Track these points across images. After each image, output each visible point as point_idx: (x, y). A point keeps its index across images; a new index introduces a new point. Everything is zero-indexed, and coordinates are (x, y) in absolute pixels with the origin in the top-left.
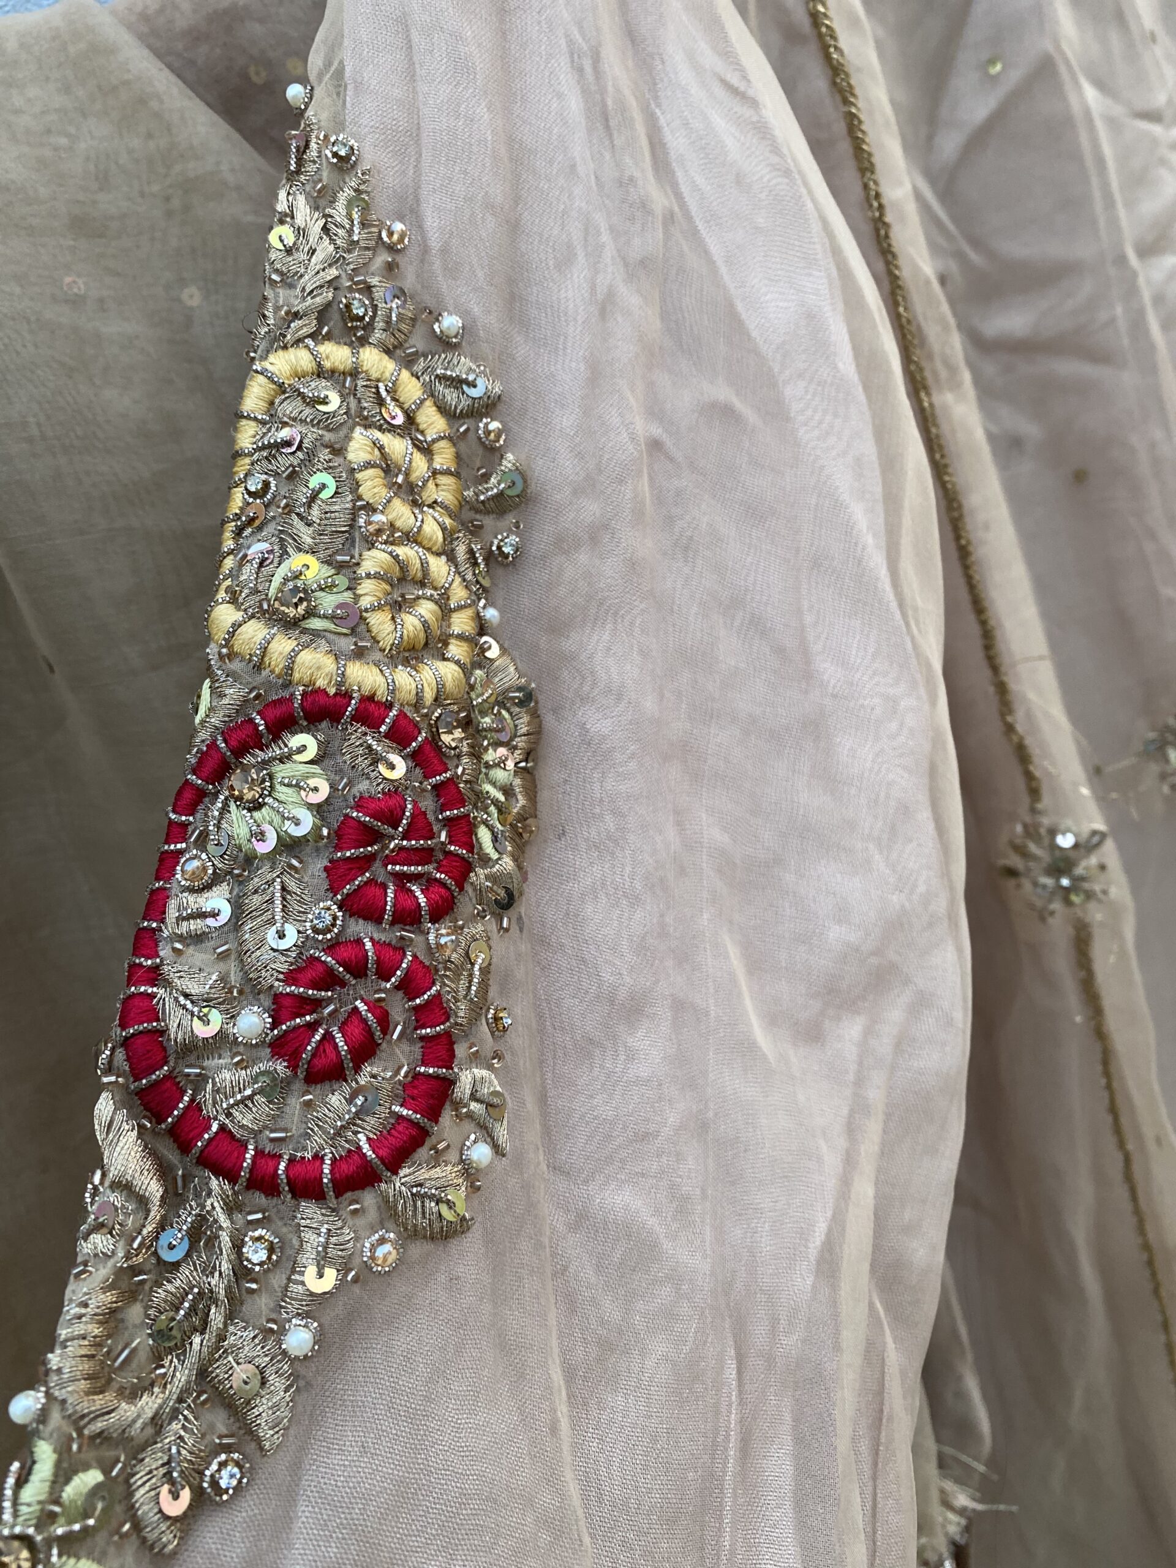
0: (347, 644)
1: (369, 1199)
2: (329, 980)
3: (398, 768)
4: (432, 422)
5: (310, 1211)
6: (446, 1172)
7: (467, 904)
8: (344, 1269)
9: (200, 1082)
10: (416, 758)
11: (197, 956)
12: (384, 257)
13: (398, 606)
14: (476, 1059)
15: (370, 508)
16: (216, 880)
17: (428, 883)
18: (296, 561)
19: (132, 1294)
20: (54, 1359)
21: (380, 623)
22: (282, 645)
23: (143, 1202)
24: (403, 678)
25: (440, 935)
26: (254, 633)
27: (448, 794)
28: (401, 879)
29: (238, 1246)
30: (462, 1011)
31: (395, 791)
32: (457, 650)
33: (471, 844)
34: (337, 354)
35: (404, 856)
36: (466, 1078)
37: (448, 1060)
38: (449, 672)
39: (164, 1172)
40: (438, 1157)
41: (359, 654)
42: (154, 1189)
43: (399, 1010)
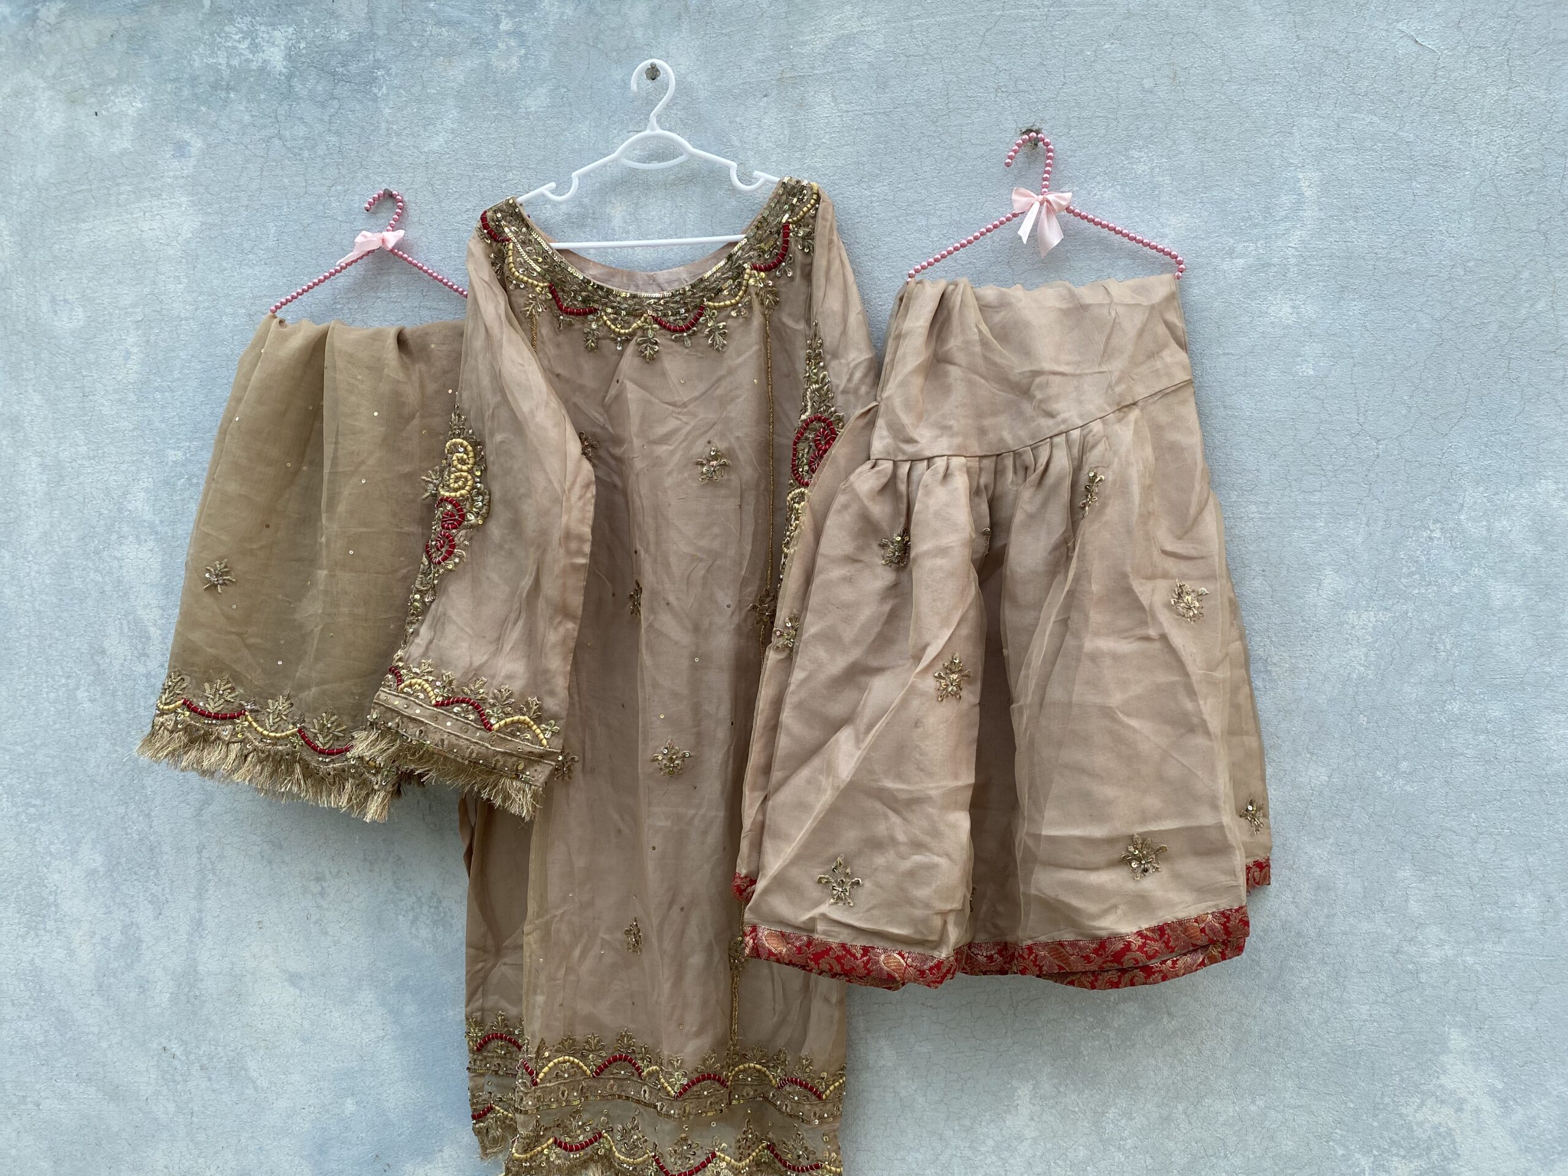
3: (449, 508)
6: (450, 562)
7: (461, 527)
13: (456, 482)
14: (460, 548)
17: (451, 524)
19: (425, 576)
20: (416, 582)
21: (452, 486)
22: (441, 490)
23: (426, 566)
25: (453, 531)
27: (459, 511)
28: (448, 523)
30: (457, 542)
31: (449, 511)
33: (464, 518)
35: (448, 520)
39: (428, 562)
42: (427, 564)
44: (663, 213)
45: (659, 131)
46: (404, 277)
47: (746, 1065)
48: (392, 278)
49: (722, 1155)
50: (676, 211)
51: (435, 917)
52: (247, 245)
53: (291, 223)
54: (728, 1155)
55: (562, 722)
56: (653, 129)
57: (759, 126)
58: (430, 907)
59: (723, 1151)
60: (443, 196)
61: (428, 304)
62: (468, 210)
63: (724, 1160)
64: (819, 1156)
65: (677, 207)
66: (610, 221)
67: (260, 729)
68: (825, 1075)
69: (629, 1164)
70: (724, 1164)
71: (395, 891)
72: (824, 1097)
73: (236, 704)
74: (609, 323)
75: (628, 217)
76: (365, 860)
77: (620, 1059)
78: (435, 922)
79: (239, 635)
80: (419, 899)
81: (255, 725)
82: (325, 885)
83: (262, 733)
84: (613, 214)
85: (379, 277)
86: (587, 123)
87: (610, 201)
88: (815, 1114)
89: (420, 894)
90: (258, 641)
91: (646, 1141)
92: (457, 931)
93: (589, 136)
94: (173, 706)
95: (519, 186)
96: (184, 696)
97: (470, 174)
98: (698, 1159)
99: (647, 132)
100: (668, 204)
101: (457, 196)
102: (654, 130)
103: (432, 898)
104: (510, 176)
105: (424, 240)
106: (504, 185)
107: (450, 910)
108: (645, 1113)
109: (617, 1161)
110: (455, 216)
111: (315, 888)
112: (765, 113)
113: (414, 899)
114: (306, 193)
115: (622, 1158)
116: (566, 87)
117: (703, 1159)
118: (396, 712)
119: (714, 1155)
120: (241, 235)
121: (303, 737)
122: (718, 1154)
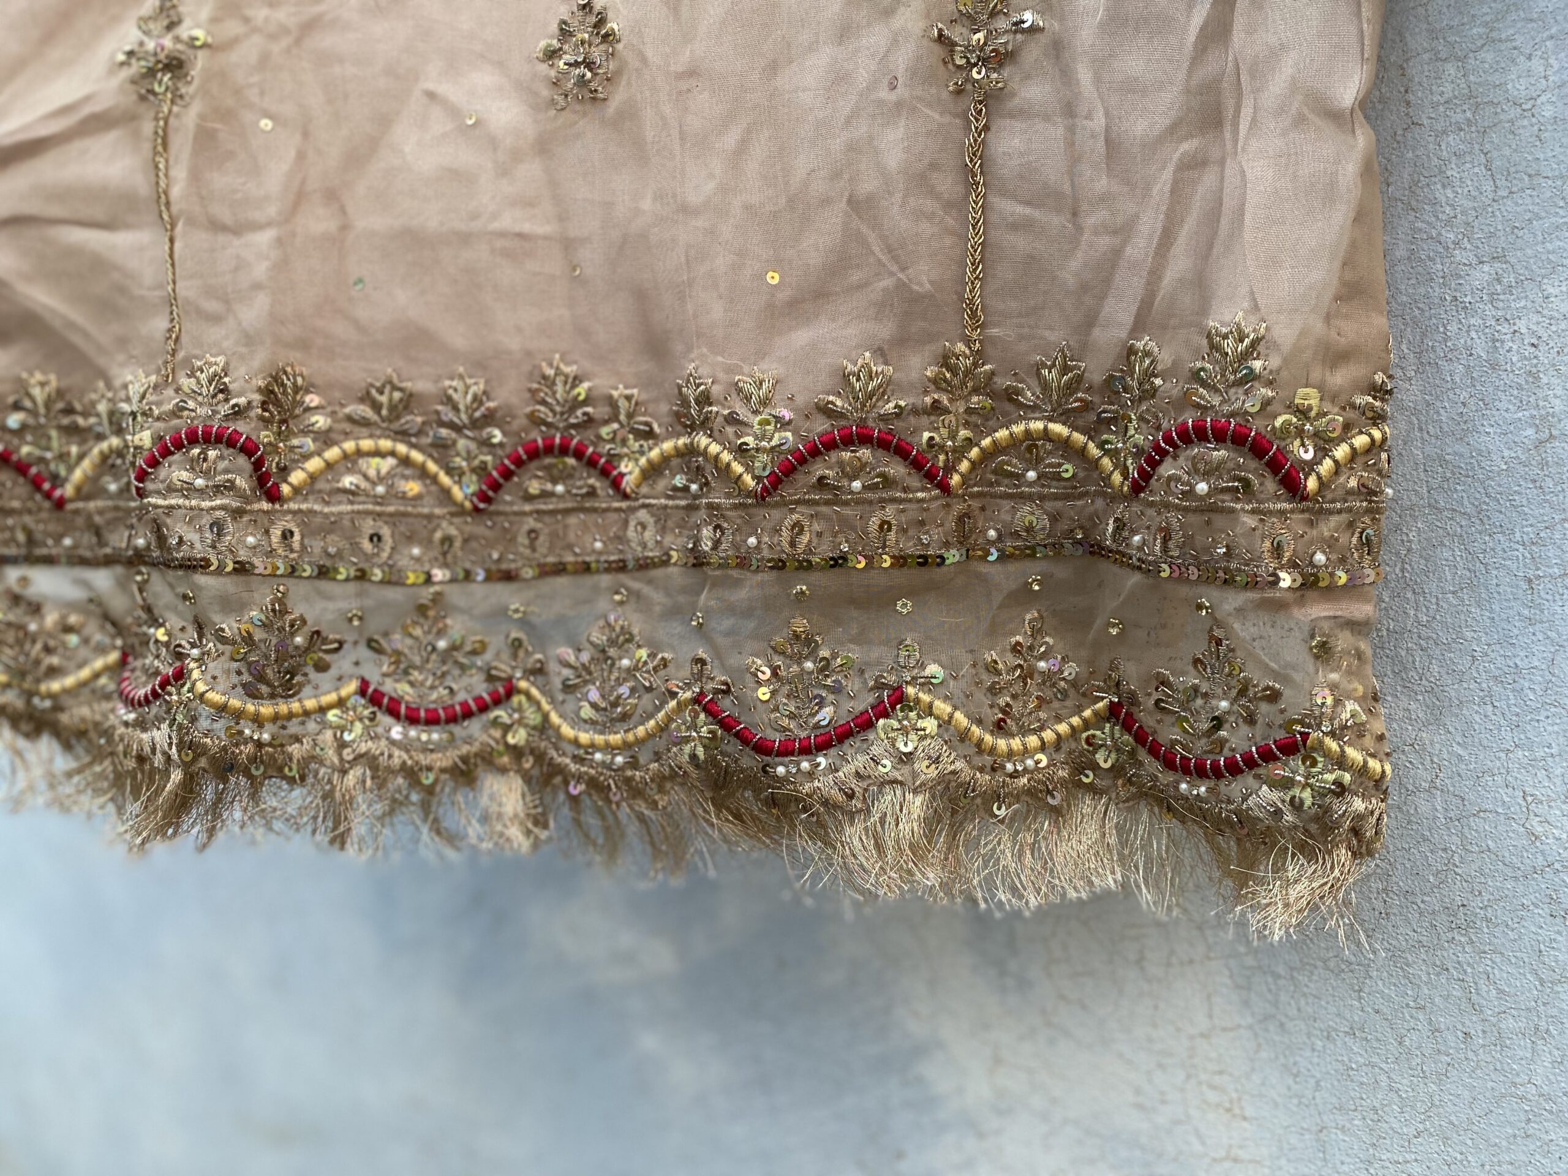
47: (1018, 429)
49: (925, 697)
54: (946, 699)
59: (927, 684)
63: (929, 711)
64: (1293, 703)
68: (1309, 397)
69: (608, 748)
70: (930, 725)
72: (1312, 484)
77: (549, 449)
88: (1277, 550)
91: (665, 663)
98: (848, 705)
108: (646, 590)
109: (570, 749)
115: (584, 737)
117: (865, 702)
119: (898, 697)
122: (911, 691)
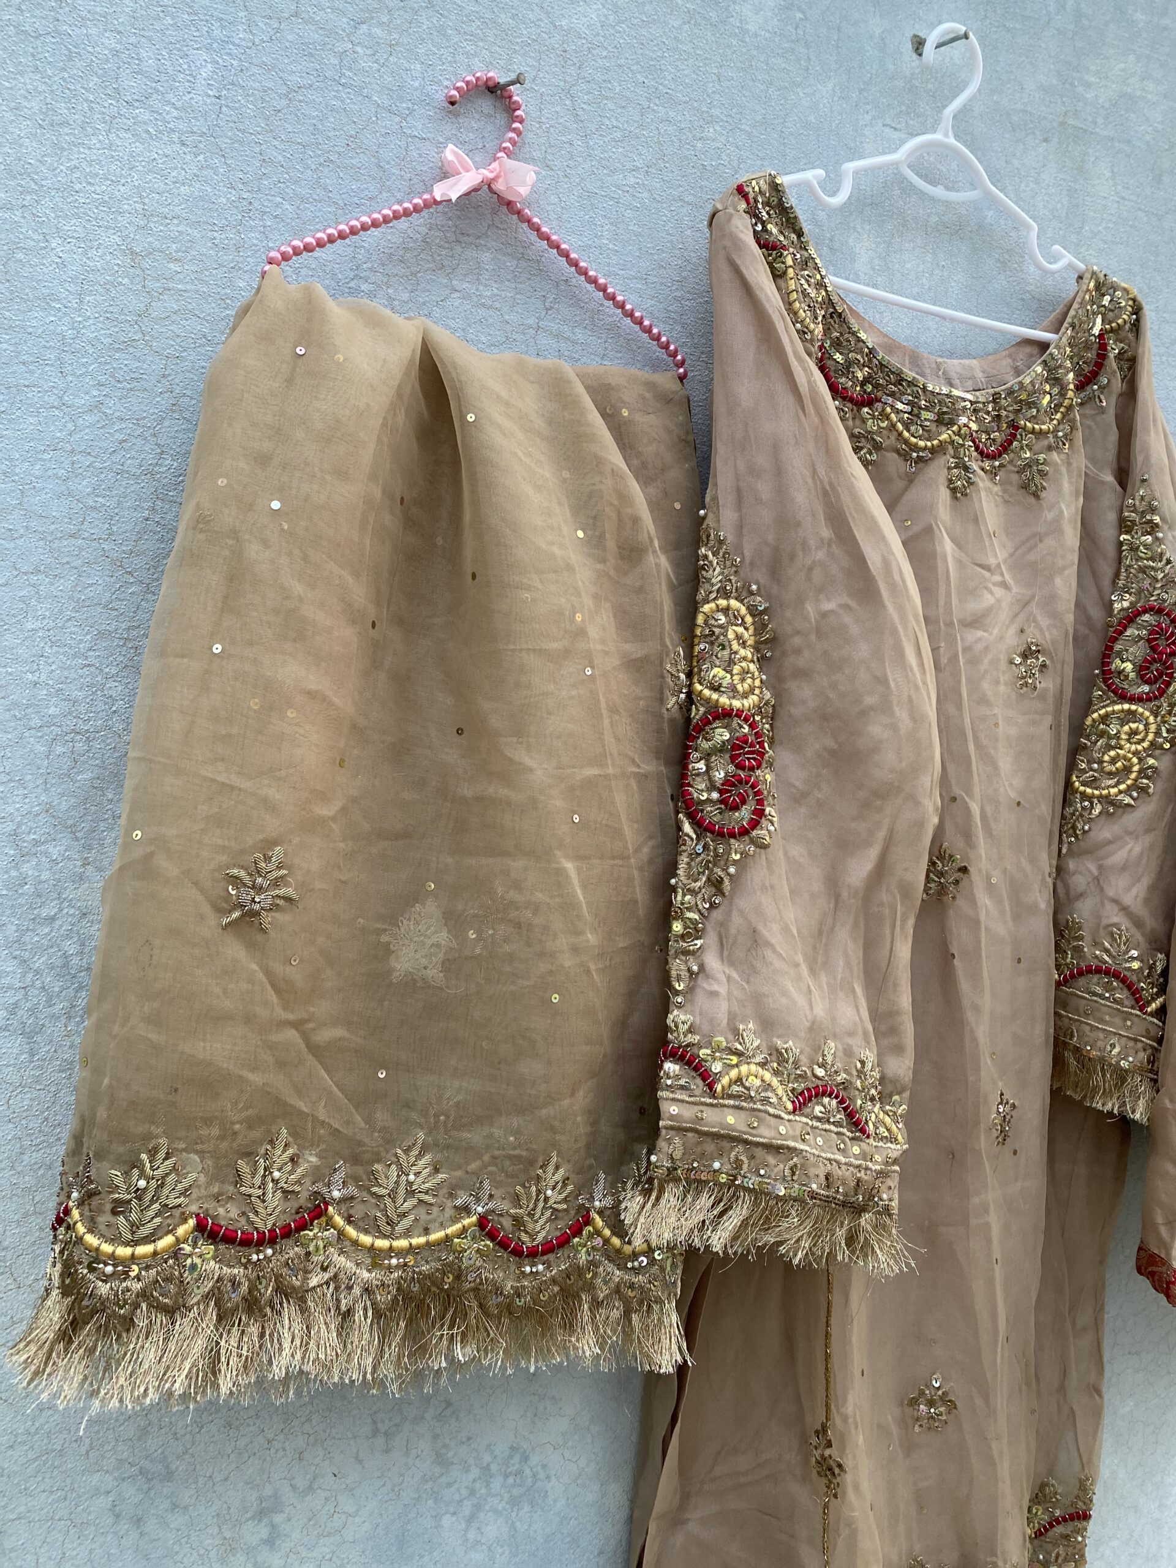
0: (731, 694)
1: (746, 838)
2: (733, 785)
3: (746, 729)
4: (749, 619)
5: (732, 841)
6: (764, 832)
7: (764, 765)
8: (742, 854)
9: (702, 811)
10: (750, 726)
11: (699, 779)
12: (734, 569)
13: (743, 680)
14: (769, 805)
15: (736, 653)
16: (701, 759)
17: (754, 759)
18: (716, 670)
19: (692, 860)
20: (678, 872)
21: (739, 687)
22: (715, 696)
23: (692, 839)
24: (745, 702)
25: (758, 772)
26: (707, 692)
27: (758, 735)
28: (748, 759)
29: (715, 849)
30: (765, 792)
31: (745, 735)
32: (757, 691)
33: (764, 748)
34: (723, 603)
35: (749, 753)
36: (768, 810)
37: (763, 805)
38: (755, 698)
39: (695, 832)
40: (762, 829)
41: (734, 697)
42: (694, 836)
43: (750, 792)
44: (920, 269)
45: (952, 140)
46: (511, 264)
48: (486, 257)
50: (936, 272)
51: (516, 1491)
52: (131, 85)
53: (255, 69)
55: (906, 1094)
56: (946, 135)
57: (1037, 182)
58: (506, 1477)
60: (593, 127)
61: (555, 327)
62: (635, 169)
65: (938, 265)
66: (853, 260)
67: (366, 1240)
71: (437, 1470)
73: (304, 1196)
74: (900, 426)
75: (877, 262)
76: (375, 1432)
78: (514, 1502)
79: (297, 1025)
80: (486, 1470)
81: (351, 1231)
82: (278, 1518)
83: (372, 1248)
84: (857, 250)
85: (458, 249)
86: (830, 86)
87: (854, 228)
89: (487, 1458)
90: (339, 1032)
92: (555, 1501)
93: (832, 111)
94: (169, 1239)
95: (724, 157)
96: (194, 1208)
97: (645, 104)
99: (938, 136)
100: (929, 258)
101: (618, 135)
102: (943, 136)
103: (511, 1457)
104: (710, 132)
105: (554, 199)
106: (699, 145)
107: (544, 1467)
110: (614, 172)
111: (254, 1533)
112: (1044, 165)
113: (475, 1472)
114: (296, 15)
116: (803, 12)
118: (726, 1139)
120: (116, 53)
121: (492, 1235)
